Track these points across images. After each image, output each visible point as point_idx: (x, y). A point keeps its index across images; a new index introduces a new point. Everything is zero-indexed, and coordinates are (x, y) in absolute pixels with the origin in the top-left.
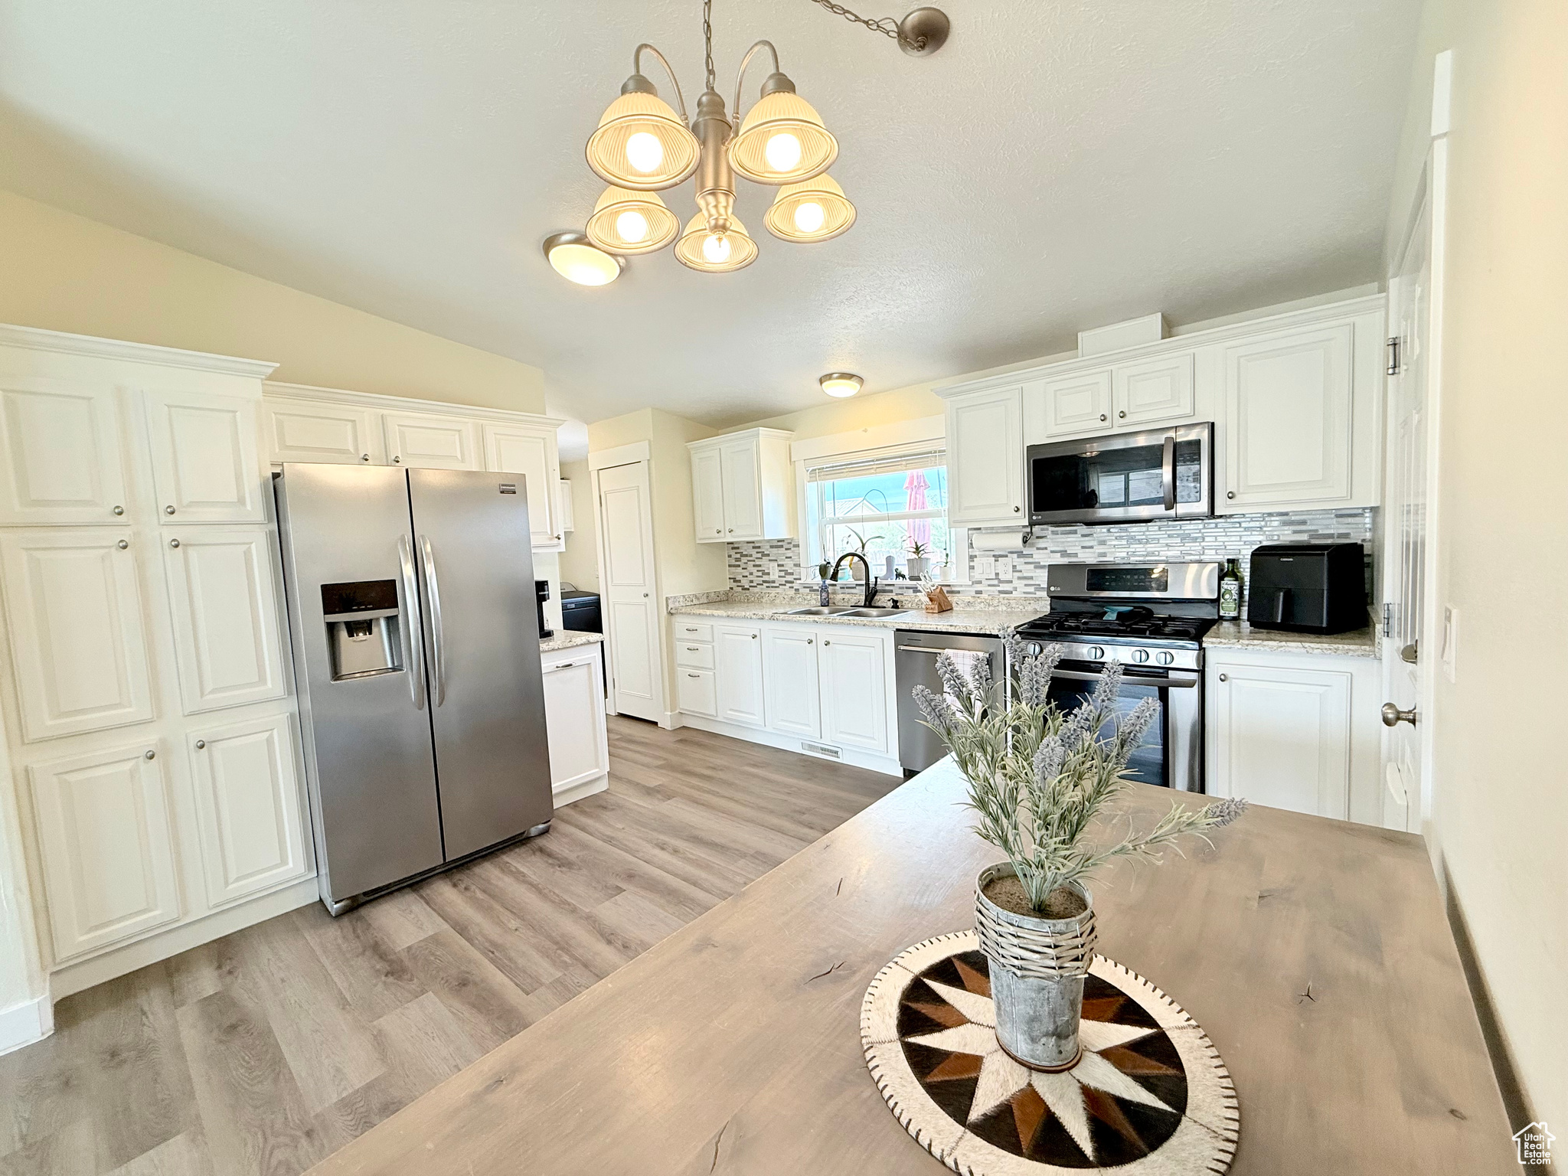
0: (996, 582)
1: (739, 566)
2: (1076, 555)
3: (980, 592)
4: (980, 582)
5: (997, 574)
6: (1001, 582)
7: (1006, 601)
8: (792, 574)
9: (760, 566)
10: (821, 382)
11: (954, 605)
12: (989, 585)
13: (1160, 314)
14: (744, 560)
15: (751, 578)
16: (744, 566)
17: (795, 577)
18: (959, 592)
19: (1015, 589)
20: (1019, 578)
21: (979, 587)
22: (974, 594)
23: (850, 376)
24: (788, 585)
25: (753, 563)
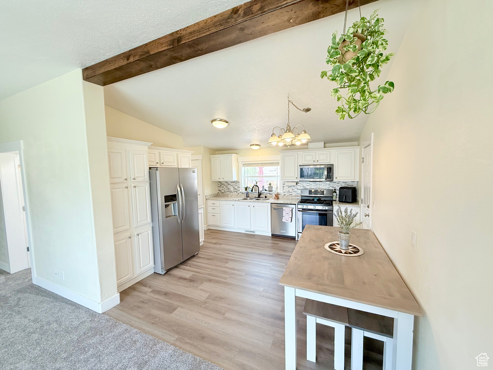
0: (289, 192)
1: (221, 187)
2: (306, 187)
3: (285, 194)
4: (285, 192)
5: (289, 191)
6: (290, 192)
7: (291, 197)
8: (237, 189)
9: (227, 187)
10: (251, 145)
11: (279, 197)
12: (287, 193)
13: (323, 142)
14: (223, 185)
15: (224, 190)
16: (223, 187)
17: (238, 190)
18: (280, 194)
19: (293, 194)
20: (294, 192)
21: (285, 193)
22: (284, 195)
23: (258, 145)
24: (236, 192)
25: (225, 186)
